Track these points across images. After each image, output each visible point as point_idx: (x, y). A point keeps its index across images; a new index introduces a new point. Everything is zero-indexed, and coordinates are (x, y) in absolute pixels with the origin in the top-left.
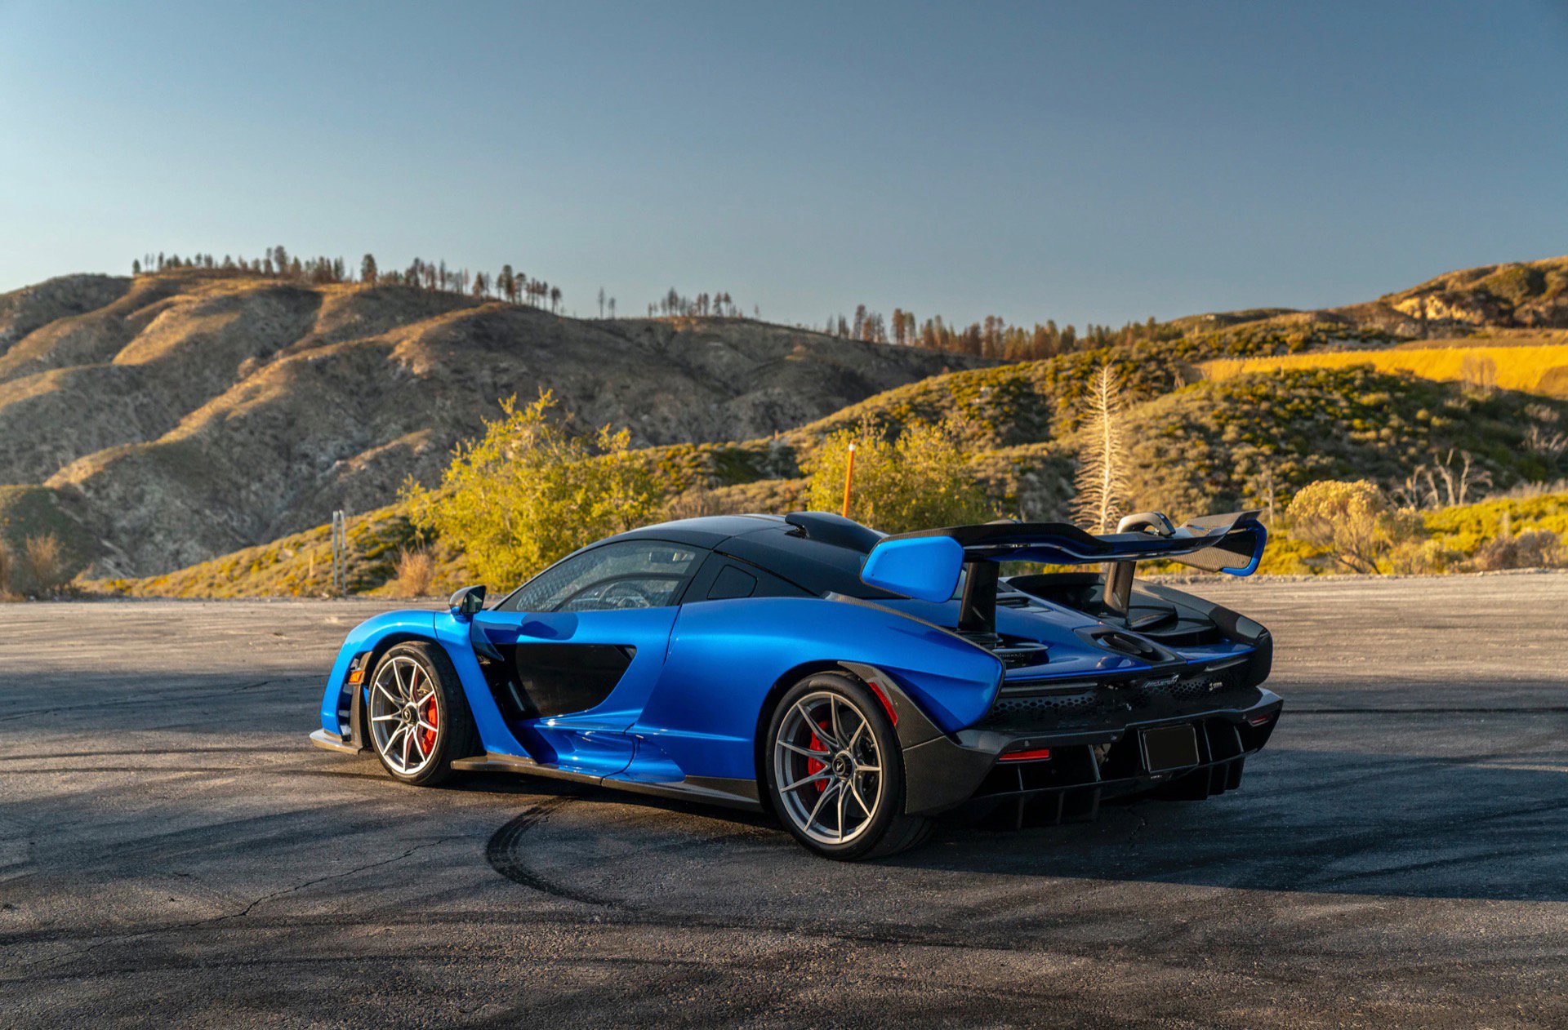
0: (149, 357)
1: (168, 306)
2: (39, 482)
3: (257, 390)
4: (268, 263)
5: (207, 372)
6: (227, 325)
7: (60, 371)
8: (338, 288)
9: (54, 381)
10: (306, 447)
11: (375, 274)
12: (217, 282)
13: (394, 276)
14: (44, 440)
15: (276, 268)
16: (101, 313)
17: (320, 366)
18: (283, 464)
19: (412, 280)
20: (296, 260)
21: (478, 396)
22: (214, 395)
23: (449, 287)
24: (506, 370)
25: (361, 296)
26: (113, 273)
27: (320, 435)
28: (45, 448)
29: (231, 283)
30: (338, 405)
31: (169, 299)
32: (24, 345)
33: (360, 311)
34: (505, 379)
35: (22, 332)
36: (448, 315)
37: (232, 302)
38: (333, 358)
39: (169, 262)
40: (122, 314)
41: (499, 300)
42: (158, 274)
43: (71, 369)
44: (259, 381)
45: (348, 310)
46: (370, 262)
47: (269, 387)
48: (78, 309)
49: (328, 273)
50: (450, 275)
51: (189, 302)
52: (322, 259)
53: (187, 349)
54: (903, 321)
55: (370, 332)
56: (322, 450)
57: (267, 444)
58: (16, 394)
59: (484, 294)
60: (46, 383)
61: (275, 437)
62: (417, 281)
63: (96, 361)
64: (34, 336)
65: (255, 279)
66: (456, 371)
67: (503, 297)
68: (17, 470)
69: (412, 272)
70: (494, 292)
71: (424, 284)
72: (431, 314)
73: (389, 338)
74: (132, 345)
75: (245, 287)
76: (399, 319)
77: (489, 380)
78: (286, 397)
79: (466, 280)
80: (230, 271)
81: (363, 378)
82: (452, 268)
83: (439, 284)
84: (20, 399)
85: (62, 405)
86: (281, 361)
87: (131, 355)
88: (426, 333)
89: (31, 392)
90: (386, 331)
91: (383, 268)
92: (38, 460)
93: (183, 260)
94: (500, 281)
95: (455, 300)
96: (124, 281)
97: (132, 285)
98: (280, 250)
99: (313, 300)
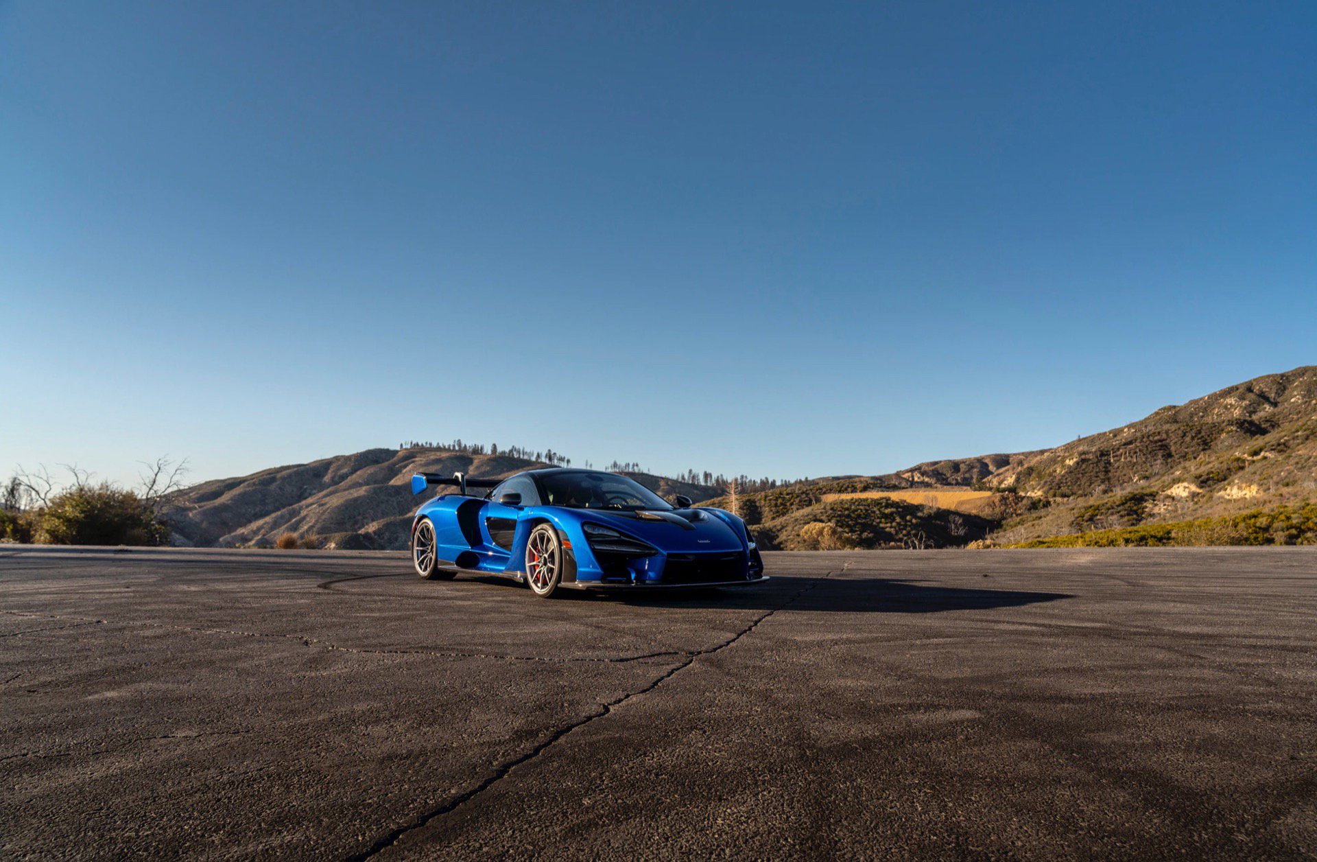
0: (404, 482)
1: (413, 462)
4: (454, 446)
7: (368, 487)
8: (481, 456)
9: (365, 491)
11: (496, 451)
12: (433, 453)
13: (504, 453)
14: (359, 514)
15: (457, 448)
16: (386, 464)
19: (511, 454)
20: (465, 445)
23: (526, 457)
25: (490, 460)
26: (392, 448)
28: (360, 518)
29: (438, 454)
31: (413, 459)
32: (354, 476)
33: (488, 466)
35: (354, 471)
36: (525, 468)
37: (438, 461)
39: (414, 444)
40: (394, 464)
41: (545, 463)
42: (410, 449)
43: (372, 486)
45: (484, 465)
46: (495, 447)
48: (377, 462)
49: (477, 451)
50: (526, 453)
51: (421, 460)
52: (475, 445)
54: (707, 476)
55: (493, 475)
59: (540, 460)
60: (362, 491)
62: (513, 454)
63: (383, 483)
64: (358, 473)
65: (448, 452)
67: (547, 462)
68: (348, 526)
69: (511, 451)
70: (543, 460)
71: (516, 456)
72: (519, 468)
73: (501, 476)
74: (398, 477)
75: (444, 456)
76: (505, 469)
79: (533, 455)
80: (439, 449)
82: (527, 450)
83: (521, 456)
85: (368, 501)
87: (396, 481)
89: (356, 495)
90: (502, 473)
91: (500, 449)
92: (356, 522)
93: (420, 444)
94: (546, 456)
95: (527, 463)
96: (397, 452)
97: (400, 453)
98: (459, 441)
99: (470, 461)
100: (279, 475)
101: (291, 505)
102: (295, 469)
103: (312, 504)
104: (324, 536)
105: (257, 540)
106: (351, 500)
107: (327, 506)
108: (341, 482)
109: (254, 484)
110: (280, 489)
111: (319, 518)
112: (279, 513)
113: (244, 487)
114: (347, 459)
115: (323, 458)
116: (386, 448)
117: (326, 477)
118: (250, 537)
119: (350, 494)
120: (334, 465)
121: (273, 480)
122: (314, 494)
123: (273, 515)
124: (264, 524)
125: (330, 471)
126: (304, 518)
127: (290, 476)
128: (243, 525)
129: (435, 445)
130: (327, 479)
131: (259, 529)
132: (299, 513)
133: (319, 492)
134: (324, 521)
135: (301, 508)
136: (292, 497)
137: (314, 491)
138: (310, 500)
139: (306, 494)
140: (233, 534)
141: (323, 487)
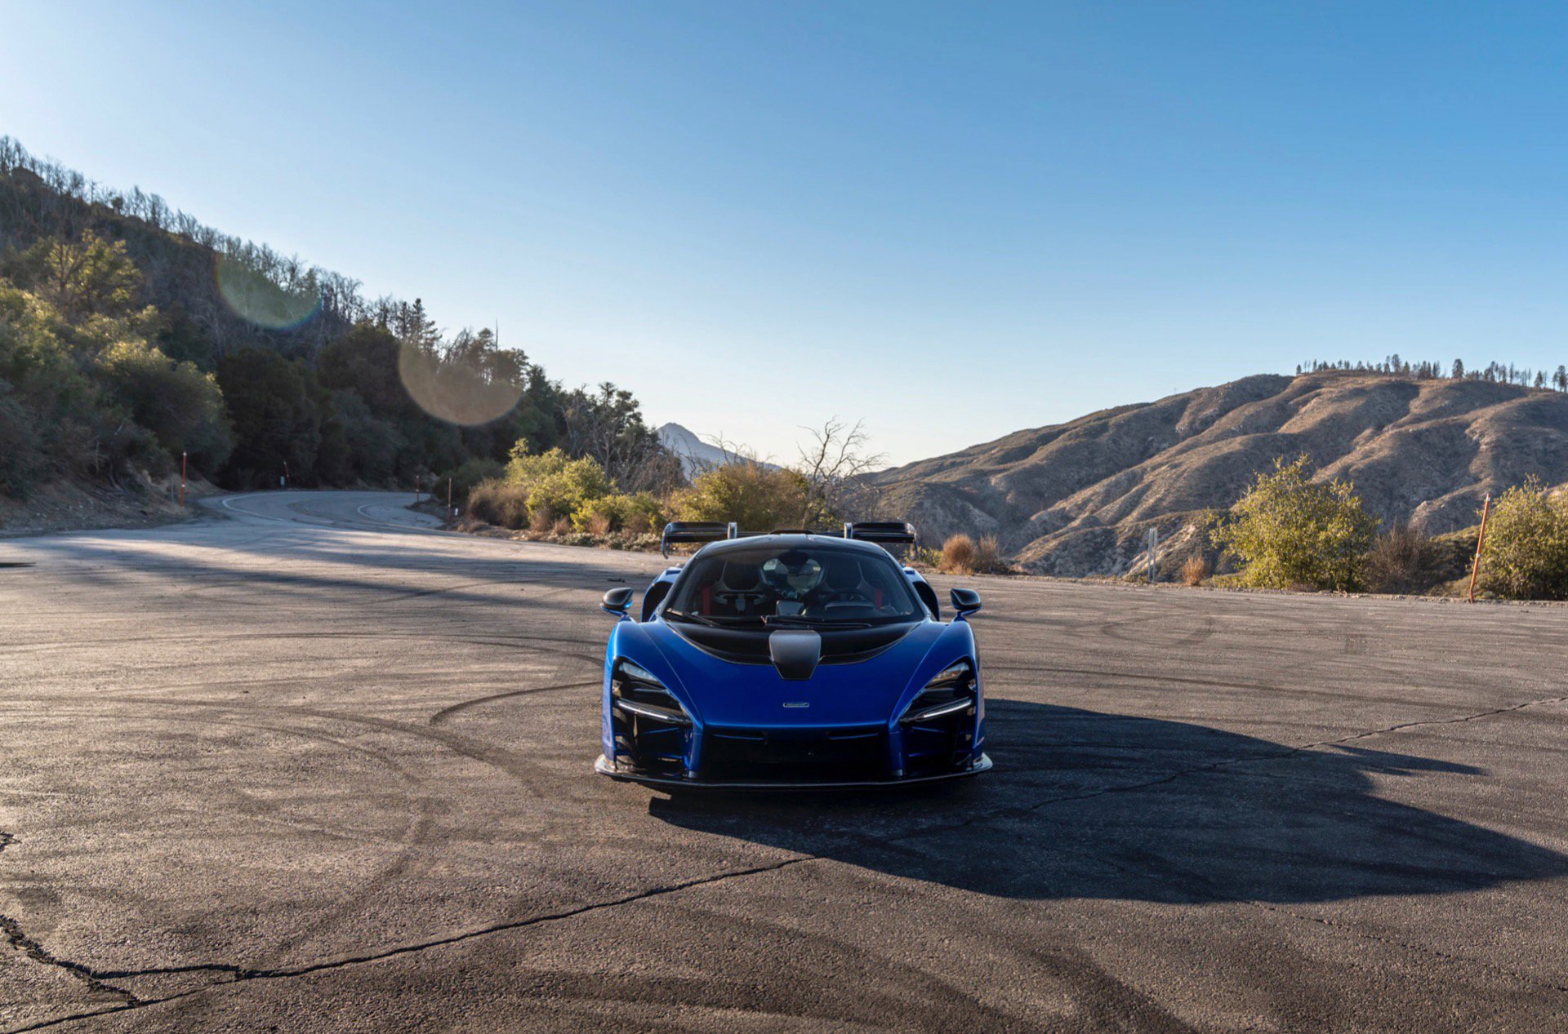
0: (1303, 429)
1: (1318, 395)
2: (1227, 508)
3: (1372, 451)
4: (1387, 366)
5: (1340, 439)
6: (1356, 408)
7: (1244, 437)
8: (1435, 382)
9: (1241, 444)
10: (1404, 491)
11: (1462, 373)
12: (1351, 379)
13: (1477, 374)
14: (1232, 480)
15: (1392, 369)
16: (1274, 399)
17: (1417, 436)
18: (1388, 501)
19: (1489, 377)
20: (1407, 364)
21: (1531, 459)
22: (1343, 454)
23: (1516, 381)
24: (1553, 441)
25: (1451, 387)
26: (1283, 373)
27: (1414, 483)
28: (1233, 486)
29: (1360, 380)
30: (1428, 463)
31: (1318, 391)
32: (1224, 419)
33: (1447, 399)
34: (1553, 447)
35: (1223, 412)
36: (1514, 401)
37: (1359, 392)
38: (1427, 430)
39: (1320, 366)
40: (1287, 400)
41: (1554, 390)
42: (1313, 374)
43: (1252, 436)
44: (1374, 446)
45: (1440, 398)
46: (1459, 363)
47: (1380, 450)
48: (1260, 397)
49: (1427, 373)
50: (1517, 373)
51: (1331, 392)
52: (1425, 363)
53: (1328, 424)
55: (1455, 413)
56: (1415, 493)
57: (1377, 488)
58: (1216, 451)
59: (1542, 386)
60: (1236, 444)
61: (1382, 483)
62: (1493, 377)
63: (1268, 431)
64: (1230, 414)
65: (1377, 377)
66: (1515, 441)
67: (1557, 388)
68: (1214, 500)
69: (1489, 371)
70: (1550, 384)
71: (1498, 379)
72: (1501, 401)
73: (1468, 417)
74: (1293, 420)
75: (1370, 382)
76: (1477, 404)
77: (1541, 448)
78: (1392, 456)
79: (1530, 377)
80: (1361, 372)
81: (1448, 444)
82: (1520, 368)
83: (1508, 380)
84: (1218, 455)
85: (1244, 459)
86: (1389, 432)
87: (1290, 428)
88: (1495, 414)
89: (1226, 450)
90: (1467, 412)
91: (1468, 369)
92: (1227, 493)
93: (1330, 365)
94: (1555, 376)
95: (1520, 391)
96: (1289, 379)
97: (1295, 381)
98: (1396, 357)
99: (1414, 391)
100: (1113, 421)
101: (1129, 466)
102: (1136, 411)
103: (1161, 465)
104: (1177, 514)
105: (1084, 519)
106: (1217, 459)
107: (1184, 467)
108: (1203, 431)
109: (1077, 436)
110: (1114, 441)
111: (1171, 485)
112: (1113, 478)
113: (1064, 440)
114: (1213, 392)
115: (1178, 393)
116: (1273, 373)
117: (1181, 423)
118: (1073, 515)
119: (1217, 448)
120: (1194, 403)
121: (1104, 428)
122: (1164, 449)
123: (1105, 482)
124: (1093, 495)
125: (1186, 413)
126: (1149, 486)
127: (1128, 422)
128: (1064, 496)
129: (1354, 365)
130: (1181, 426)
131: (1085, 503)
132: (1142, 478)
133: (1171, 446)
134: (1178, 491)
135: (1144, 471)
136: (1132, 454)
137: (1164, 445)
138: (1157, 459)
139: (1152, 450)
140: (1050, 510)
141: (1176, 438)
